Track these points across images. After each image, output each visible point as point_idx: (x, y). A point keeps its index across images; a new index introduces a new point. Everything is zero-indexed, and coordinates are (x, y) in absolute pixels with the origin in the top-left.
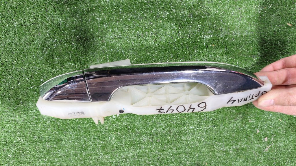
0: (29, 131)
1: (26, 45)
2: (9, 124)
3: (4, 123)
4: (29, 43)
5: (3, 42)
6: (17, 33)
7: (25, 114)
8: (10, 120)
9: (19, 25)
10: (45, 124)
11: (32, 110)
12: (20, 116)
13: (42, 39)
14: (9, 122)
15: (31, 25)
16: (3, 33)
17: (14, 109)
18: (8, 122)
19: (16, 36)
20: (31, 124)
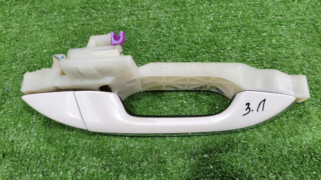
0: (253, 38)
1: (271, 145)
2: (279, 45)
3: (286, 45)
4: (266, 147)
5: (305, 147)
6: (285, 161)
7: (260, 56)
8: (278, 49)
9: (285, 174)
10: (234, 46)
11: (251, 61)
12: (266, 54)
13: (247, 154)
14: (279, 46)
15: (266, 174)
16: (307, 160)
17: (276, 60)
18: (281, 46)
19: (287, 157)
20: (251, 45)
